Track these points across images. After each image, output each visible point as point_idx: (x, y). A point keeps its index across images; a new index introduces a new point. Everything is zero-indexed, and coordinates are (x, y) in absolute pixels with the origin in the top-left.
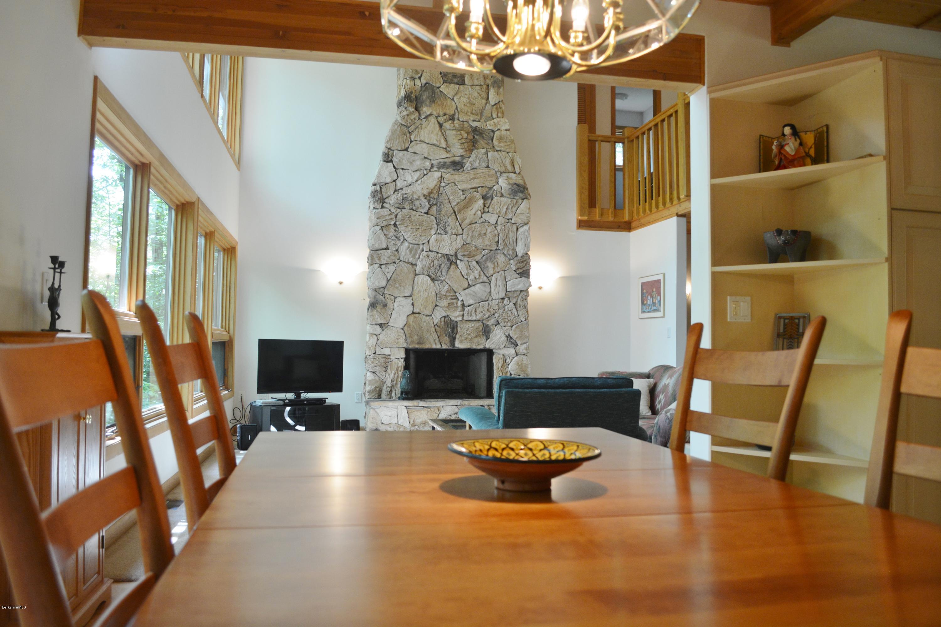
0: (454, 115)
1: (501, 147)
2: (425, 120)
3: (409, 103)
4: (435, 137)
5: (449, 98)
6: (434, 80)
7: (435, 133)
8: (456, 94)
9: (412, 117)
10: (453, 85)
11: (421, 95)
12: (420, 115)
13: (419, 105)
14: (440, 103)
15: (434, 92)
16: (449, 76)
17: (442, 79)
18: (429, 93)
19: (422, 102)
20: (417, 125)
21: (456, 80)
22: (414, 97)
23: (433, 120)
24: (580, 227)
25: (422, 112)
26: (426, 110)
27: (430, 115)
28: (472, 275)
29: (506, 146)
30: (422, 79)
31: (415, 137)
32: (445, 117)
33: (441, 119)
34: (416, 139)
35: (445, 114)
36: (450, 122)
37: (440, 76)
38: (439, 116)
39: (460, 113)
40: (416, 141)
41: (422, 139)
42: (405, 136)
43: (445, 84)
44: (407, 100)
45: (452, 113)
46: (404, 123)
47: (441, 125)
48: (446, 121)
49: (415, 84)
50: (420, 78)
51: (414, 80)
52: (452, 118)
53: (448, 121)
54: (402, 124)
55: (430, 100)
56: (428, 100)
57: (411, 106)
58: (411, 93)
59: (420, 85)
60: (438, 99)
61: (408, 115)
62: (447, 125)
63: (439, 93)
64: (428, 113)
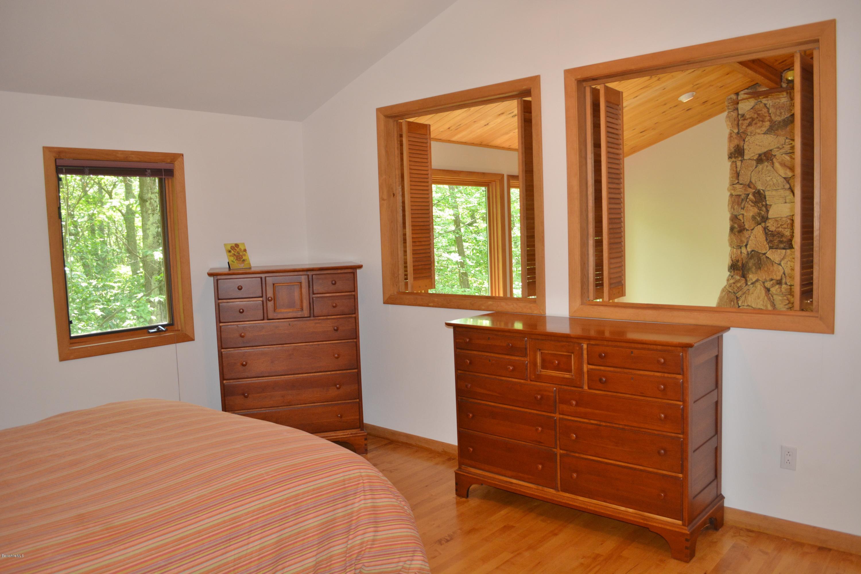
0: (781, 279)
2: (752, 286)
3: (736, 272)
4: (761, 303)
5: (776, 263)
6: (760, 248)
7: (761, 298)
8: (783, 258)
9: (739, 285)
10: (779, 251)
11: (747, 262)
12: (746, 280)
13: (746, 273)
14: (766, 269)
15: (759, 259)
16: (775, 241)
17: (767, 246)
18: (754, 260)
19: (749, 269)
20: (744, 291)
21: (782, 246)
22: (740, 265)
23: (759, 285)
25: (748, 279)
26: (752, 277)
27: (757, 280)
30: (748, 246)
31: (742, 303)
32: (772, 282)
33: (768, 284)
34: (743, 304)
35: (772, 280)
36: (777, 286)
37: (765, 243)
38: (767, 281)
39: (788, 278)
40: (743, 306)
41: (750, 304)
42: (732, 303)
43: (771, 250)
44: (734, 269)
45: (779, 278)
46: (731, 290)
47: (768, 290)
48: (773, 286)
49: (741, 253)
50: (746, 246)
51: (741, 248)
52: (779, 282)
53: (775, 285)
54: (729, 291)
55: (756, 267)
56: (754, 267)
57: (738, 274)
58: (738, 261)
59: (746, 253)
60: (764, 266)
61: (734, 283)
62: (773, 290)
63: (765, 259)
64: (754, 280)
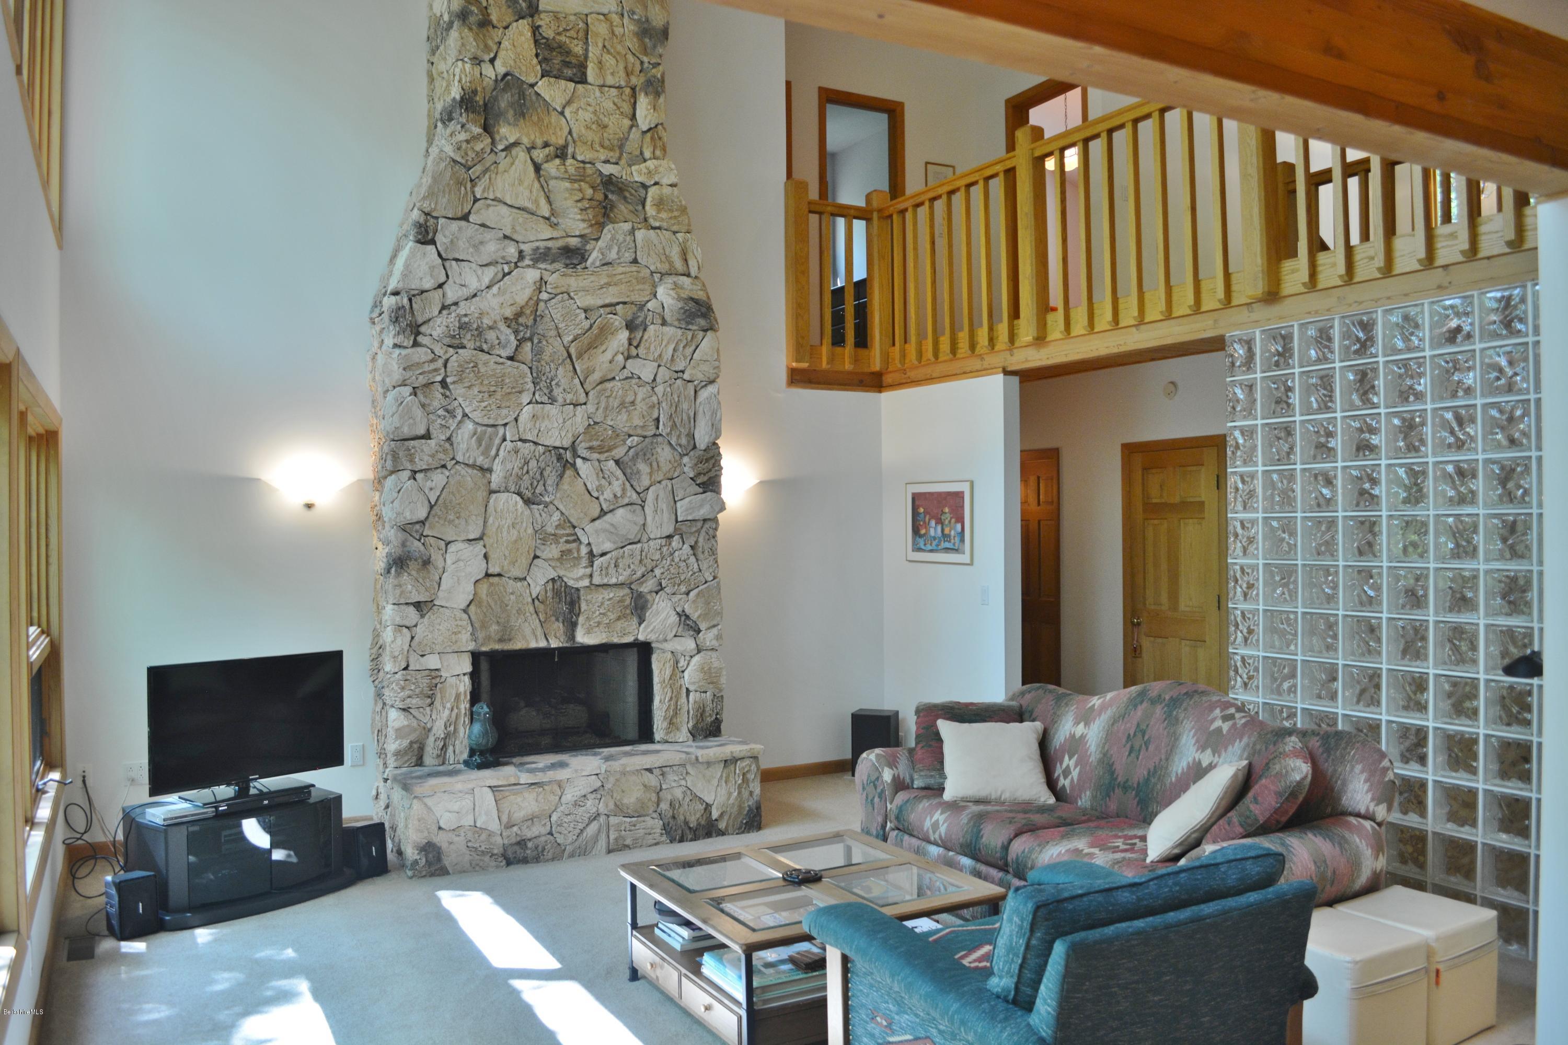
0: (565, 147)
1: (662, 220)
2: (504, 154)
3: (471, 116)
4: (527, 193)
5: (555, 109)
6: (524, 69)
7: (526, 184)
8: (569, 103)
9: (479, 147)
10: (563, 83)
11: (496, 99)
12: (493, 143)
13: (491, 122)
14: (535, 118)
15: (522, 95)
16: (555, 61)
17: (539, 67)
18: (512, 96)
19: (500, 115)
20: (488, 165)
21: (569, 72)
22: (481, 103)
23: (521, 155)
24: (792, 382)
25: (497, 137)
26: (507, 132)
27: (516, 144)
28: (609, 490)
29: (671, 218)
30: (498, 63)
31: (484, 191)
32: (547, 150)
33: (539, 155)
34: (486, 195)
35: (546, 145)
36: (557, 161)
37: (535, 61)
38: (533, 148)
39: (578, 143)
40: (486, 198)
41: (499, 195)
42: (463, 188)
43: (545, 79)
44: (466, 110)
45: (561, 142)
46: (459, 159)
47: (537, 168)
48: (548, 159)
49: (481, 74)
50: (492, 61)
51: (479, 64)
52: (561, 153)
53: (552, 159)
54: (454, 161)
55: (515, 111)
56: (511, 112)
57: (476, 122)
58: (475, 92)
59: (493, 77)
60: (531, 111)
61: (468, 142)
62: (552, 168)
63: (534, 98)
64: (512, 140)
